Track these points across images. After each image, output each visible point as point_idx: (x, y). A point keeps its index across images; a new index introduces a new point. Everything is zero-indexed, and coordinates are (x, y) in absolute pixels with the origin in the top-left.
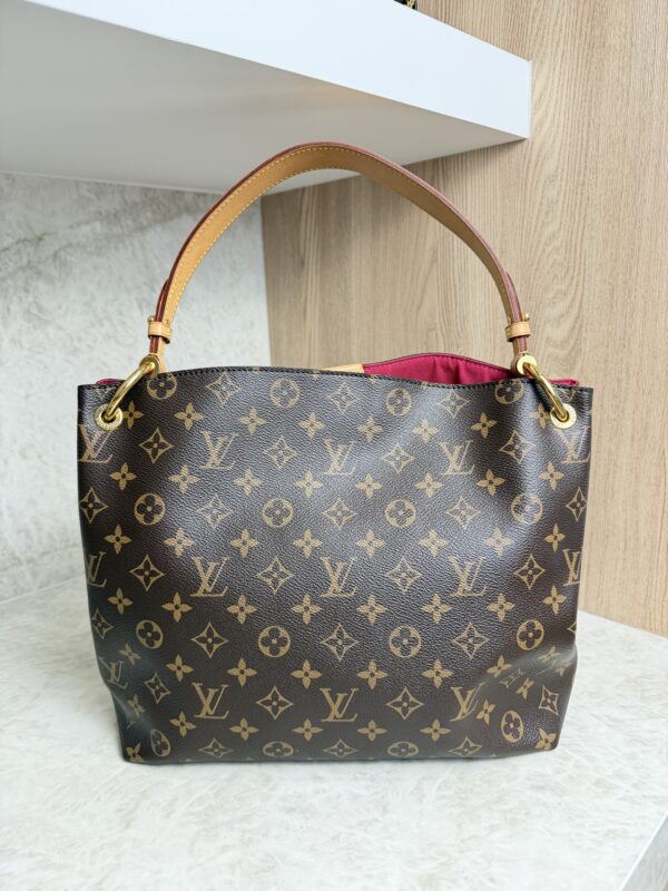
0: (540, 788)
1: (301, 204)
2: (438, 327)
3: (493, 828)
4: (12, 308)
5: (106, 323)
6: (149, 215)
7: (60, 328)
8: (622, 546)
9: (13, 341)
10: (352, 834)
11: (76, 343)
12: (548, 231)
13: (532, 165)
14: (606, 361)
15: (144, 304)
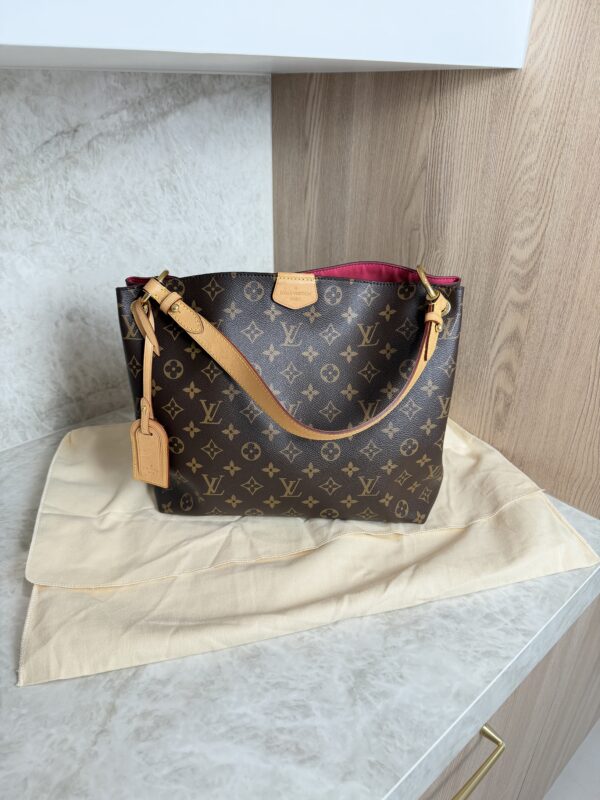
0: (445, 617)
1: (308, 89)
2: (422, 228)
3: (408, 642)
4: (55, 195)
5: (133, 204)
6: (170, 100)
7: (95, 210)
8: (545, 433)
9: (57, 224)
11: (109, 223)
12: (526, 162)
13: (521, 96)
14: (557, 286)
15: (165, 184)
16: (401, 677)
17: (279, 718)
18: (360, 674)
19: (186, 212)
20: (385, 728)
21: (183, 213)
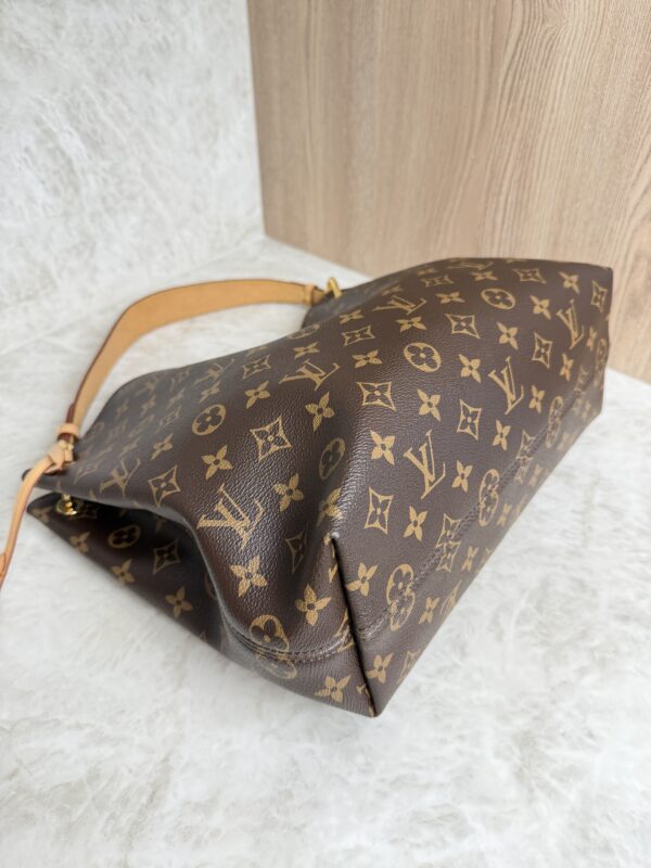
16: (591, 735)
17: (418, 846)
18: (526, 741)
20: (592, 835)
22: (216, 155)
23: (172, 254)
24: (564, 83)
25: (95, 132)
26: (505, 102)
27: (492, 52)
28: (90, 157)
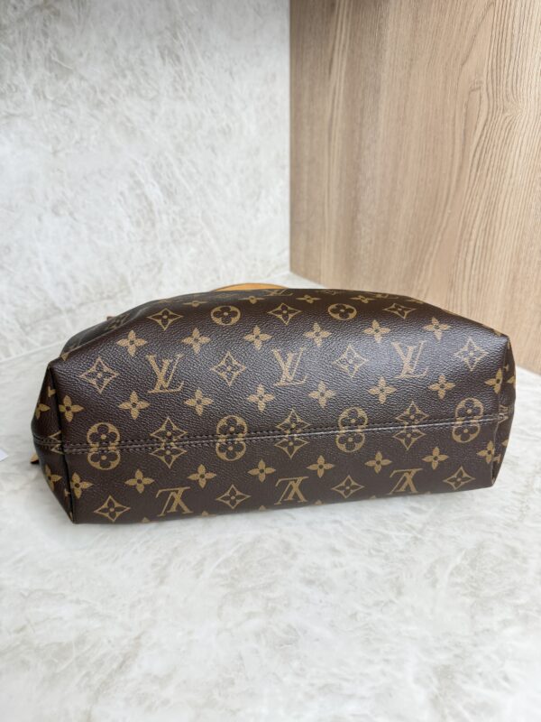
3: (505, 624)
4: (32, 55)
5: (128, 73)
7: (82, 78)
9: (36, 91)
10: (369, 614)
11: (99, 96)
15: (166, 52)
16: (506, 679)
19: (190, 90)
21: (187, 91)
22: (258, 210)
23: (218, 278)
24: (520, 155)
25: (171, 185)
26: (474, 170)
27: (465, 134)
28: (165, 202)
